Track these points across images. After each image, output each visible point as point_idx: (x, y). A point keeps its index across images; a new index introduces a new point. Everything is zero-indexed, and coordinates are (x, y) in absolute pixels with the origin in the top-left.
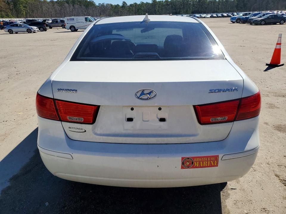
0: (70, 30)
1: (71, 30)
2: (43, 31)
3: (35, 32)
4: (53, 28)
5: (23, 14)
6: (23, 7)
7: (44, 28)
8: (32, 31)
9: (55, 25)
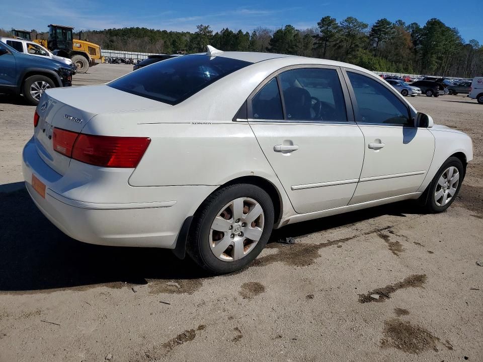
0: (476, 101)
1: (478, 101)
2: (431, 96)
3: (414, 96)
4: (458, 94)
5: (432, 68)
6: (437, 58)
7: (435, 91)
8: (410, 93)
9: (465, 89)
